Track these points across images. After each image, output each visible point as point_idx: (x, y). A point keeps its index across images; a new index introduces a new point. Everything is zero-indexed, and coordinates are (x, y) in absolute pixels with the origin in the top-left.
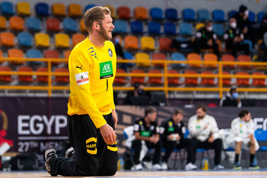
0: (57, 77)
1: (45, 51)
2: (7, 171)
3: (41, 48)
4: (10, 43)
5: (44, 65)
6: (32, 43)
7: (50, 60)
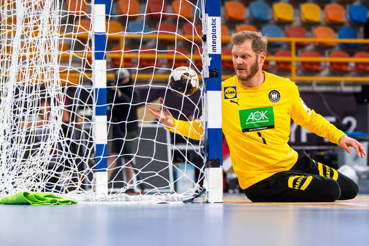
0: (303, 63)
1: (287, 28)
2: (234, 193)
3: (282, 24)
4: (239, 17)
5: (285, 46)
6: (269, 17)
7: (293, 40)
